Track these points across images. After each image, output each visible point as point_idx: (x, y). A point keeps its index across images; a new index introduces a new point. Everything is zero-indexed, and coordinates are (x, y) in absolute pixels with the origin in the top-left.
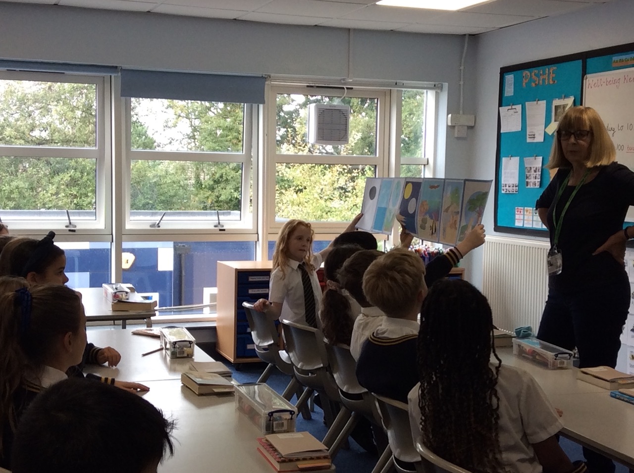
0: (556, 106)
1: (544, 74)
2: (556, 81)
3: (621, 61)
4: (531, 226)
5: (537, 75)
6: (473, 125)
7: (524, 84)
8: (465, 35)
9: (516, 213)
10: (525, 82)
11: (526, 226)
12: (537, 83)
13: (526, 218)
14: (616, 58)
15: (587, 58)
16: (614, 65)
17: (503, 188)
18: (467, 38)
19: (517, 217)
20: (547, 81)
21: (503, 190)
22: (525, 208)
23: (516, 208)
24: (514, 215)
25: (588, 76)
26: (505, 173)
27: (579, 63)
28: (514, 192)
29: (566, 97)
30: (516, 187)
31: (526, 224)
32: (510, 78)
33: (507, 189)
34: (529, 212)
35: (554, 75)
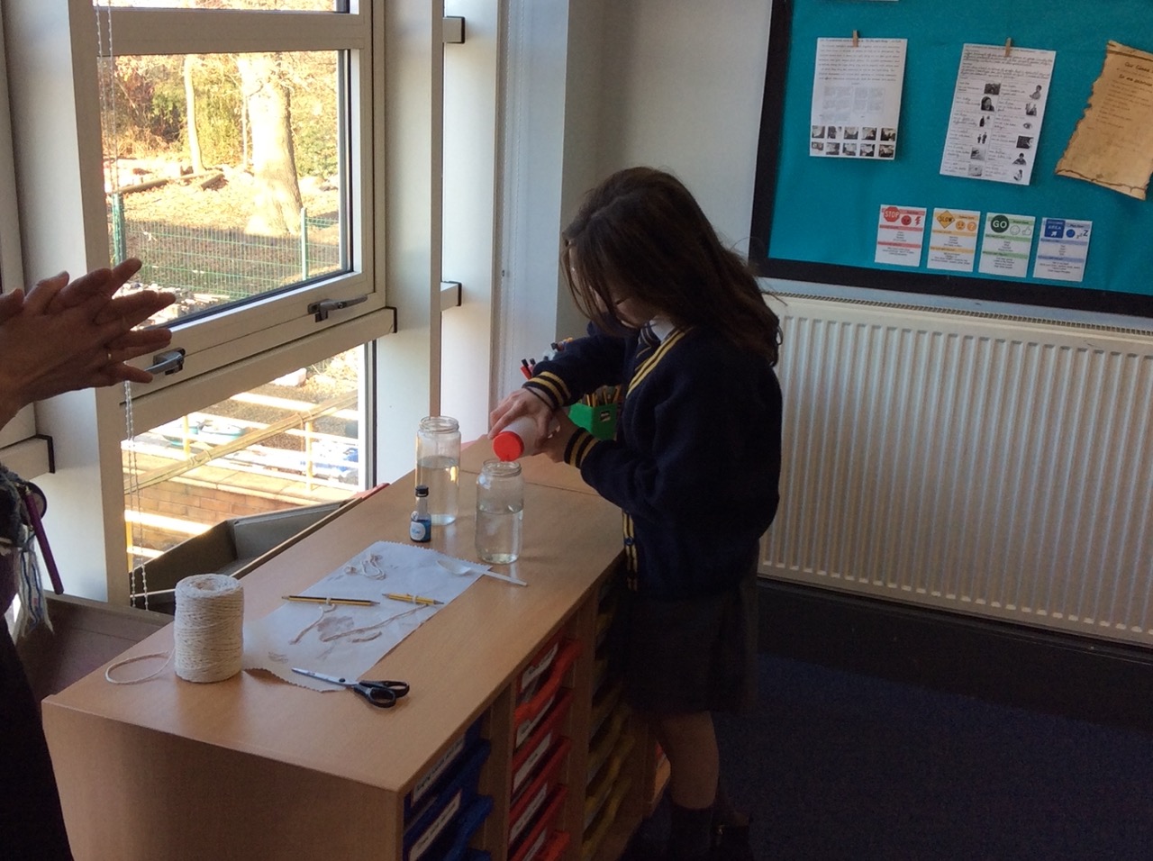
4: (968, 269)
9: (882, 221)
11: (941, 266)
13: (936, 240)
17: (812, 140)
21: (820, 148)
22: (938, 211)
23: (883, 207)
24: (875, 229)
26: (827, 91)
28: (876, 156)
30: (884, 138)
31: (936, 259)
33: (837, 146)
34: (960, 226)
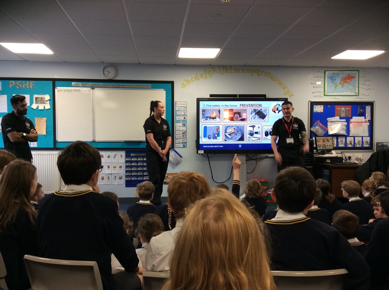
0: (36, 98)
1: (26, 84)
2: (34, 88)
5: (20, 84)
7: (10, 86)
12: (21, 87)
15: (55, 81)
16: (73, 85)
20: (28, 87)
25: (58, 88)
27: (51, 82)
29: (44, 94)
35: (33, 85)
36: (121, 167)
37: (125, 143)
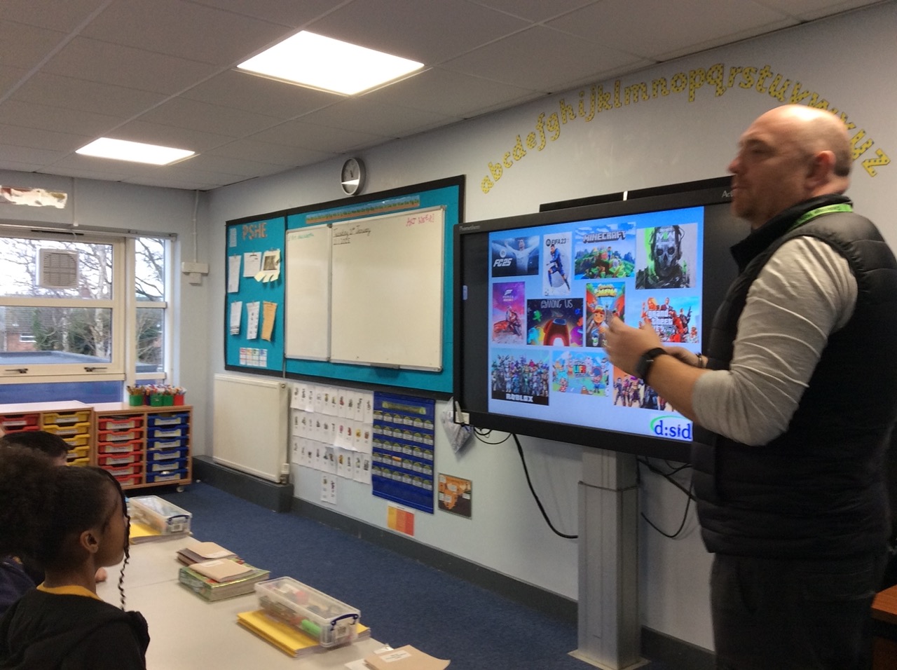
0: (267, 258)
1: (258, 228)
2: (266, 235)
3: (312, 219)
5: (253, 229)
6: (206, 272)
7: (244, 236)
8: (195, 190)
9: (241, 353)
10: (245, 234)
11: (250, 364)
12: (253, 236)
13: (248, 357)
14: (309, 216)
15: (287, 215)
16: (308, 222)
18: (197, 192)
19: (241, 356)
20: (260, 235)
21: (232, 332)
22: (247, 349)
23: (240, 348)
24: (239, 354)
25: (288, 231)
26: (231, 317)
27: (282, 219)
28: (238, 333)
29: (275, 249)
30: (238, 328)
31: (248, 361)
32: (233, 231)
34: (250, 352)
35: (265, 230)
36: (367, 436)
37: (373, 371)
